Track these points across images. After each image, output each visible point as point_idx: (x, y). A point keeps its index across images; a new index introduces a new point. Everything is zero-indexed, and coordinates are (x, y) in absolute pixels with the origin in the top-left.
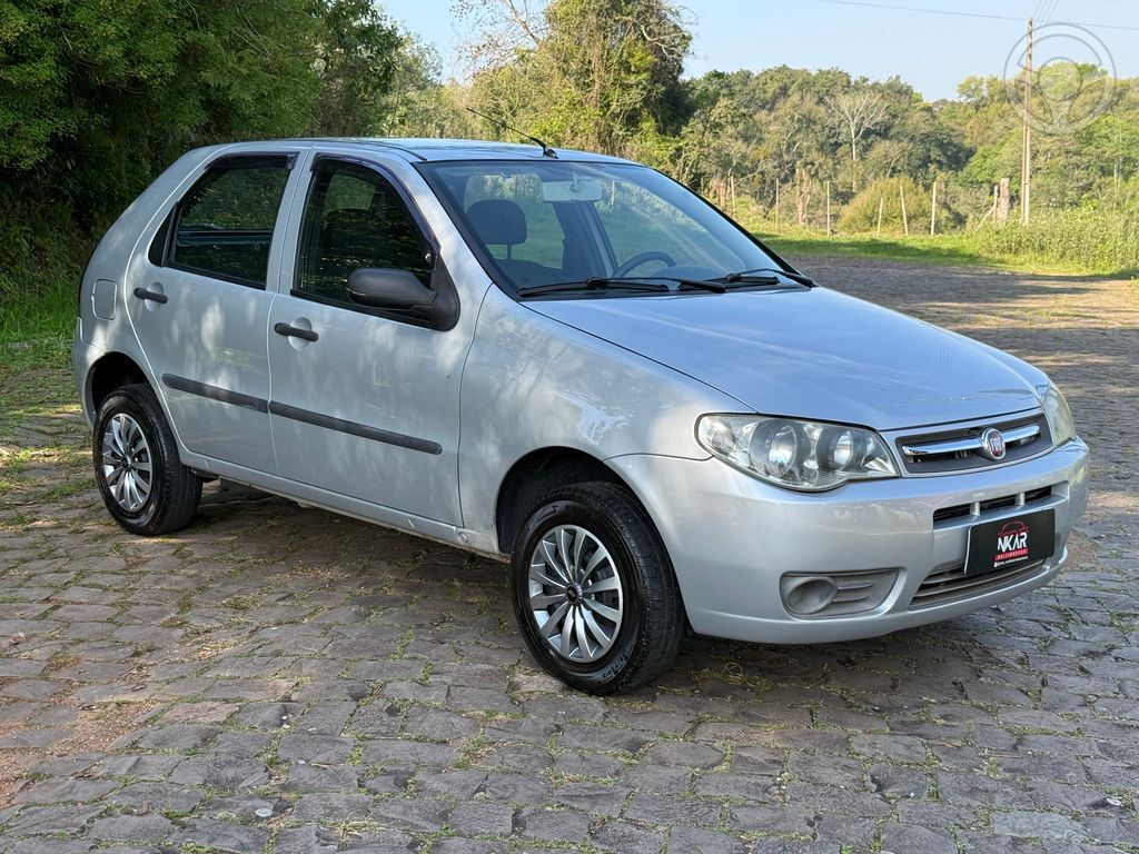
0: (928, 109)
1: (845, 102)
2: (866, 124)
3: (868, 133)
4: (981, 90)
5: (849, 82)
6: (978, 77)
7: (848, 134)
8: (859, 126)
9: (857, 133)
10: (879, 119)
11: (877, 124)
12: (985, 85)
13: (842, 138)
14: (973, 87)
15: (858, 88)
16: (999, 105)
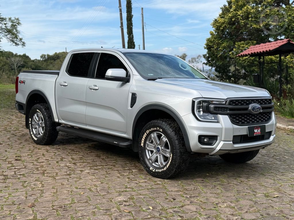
0: (33, 61)
1: (13, 59)
2: (19, 65)
3: (19, 67)
4: (45, 57)
5: (13, 54)
6: (44, 54)
7: (15, 67)
8: (17, 65)
9: (16, 67)
10: (22, 63)
11: (21, 65)
12: (46, 56)
13: (13, 68)
14: (43, 57)
15: (16, 55)
16: (50, 61)
